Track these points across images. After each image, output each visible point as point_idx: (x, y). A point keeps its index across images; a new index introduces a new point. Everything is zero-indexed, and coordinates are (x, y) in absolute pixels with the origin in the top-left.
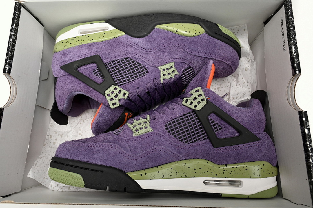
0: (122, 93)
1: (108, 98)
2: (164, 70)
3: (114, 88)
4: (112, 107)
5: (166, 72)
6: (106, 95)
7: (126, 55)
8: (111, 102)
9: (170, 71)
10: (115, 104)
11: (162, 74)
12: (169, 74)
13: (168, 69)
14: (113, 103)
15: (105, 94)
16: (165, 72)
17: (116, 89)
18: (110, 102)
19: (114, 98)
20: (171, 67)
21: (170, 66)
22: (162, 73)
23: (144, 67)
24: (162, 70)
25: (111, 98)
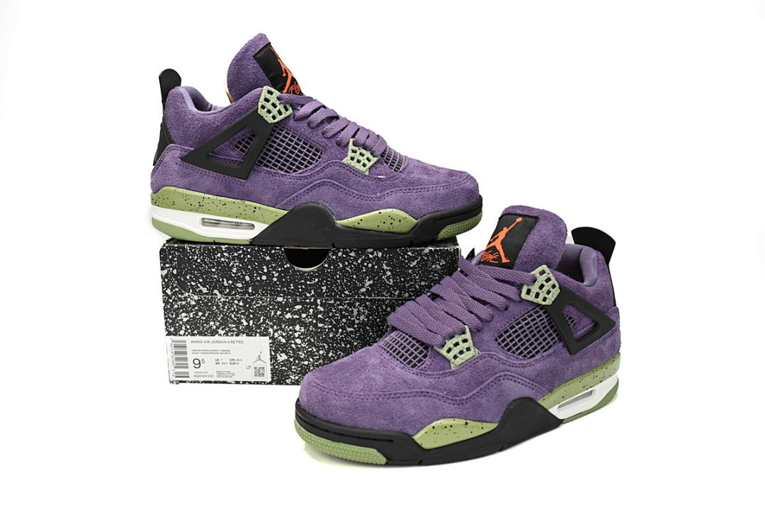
0: (533, 294)
1: (553, 281)
2: (468, 349)
3: (547, 301)
4: (544, 267)
5: (463, 346)
6: (557, 286)
7: (534, 363)
8: (549, 276)
9: (455, 351)
10: (542, 273)
11: (470, 341)
12: (457, 344)
13: (461, 352)
14: (545, 274)
15: (560, 288)
16: (466, 345)
17: (545, 299)
18: (551, 276)
19: (545, 283)
20: (455, 357)
21: (458, 359)
22: (472, 344)
23: (502, 347)
24: (472, 348)
25: (550, 282)
